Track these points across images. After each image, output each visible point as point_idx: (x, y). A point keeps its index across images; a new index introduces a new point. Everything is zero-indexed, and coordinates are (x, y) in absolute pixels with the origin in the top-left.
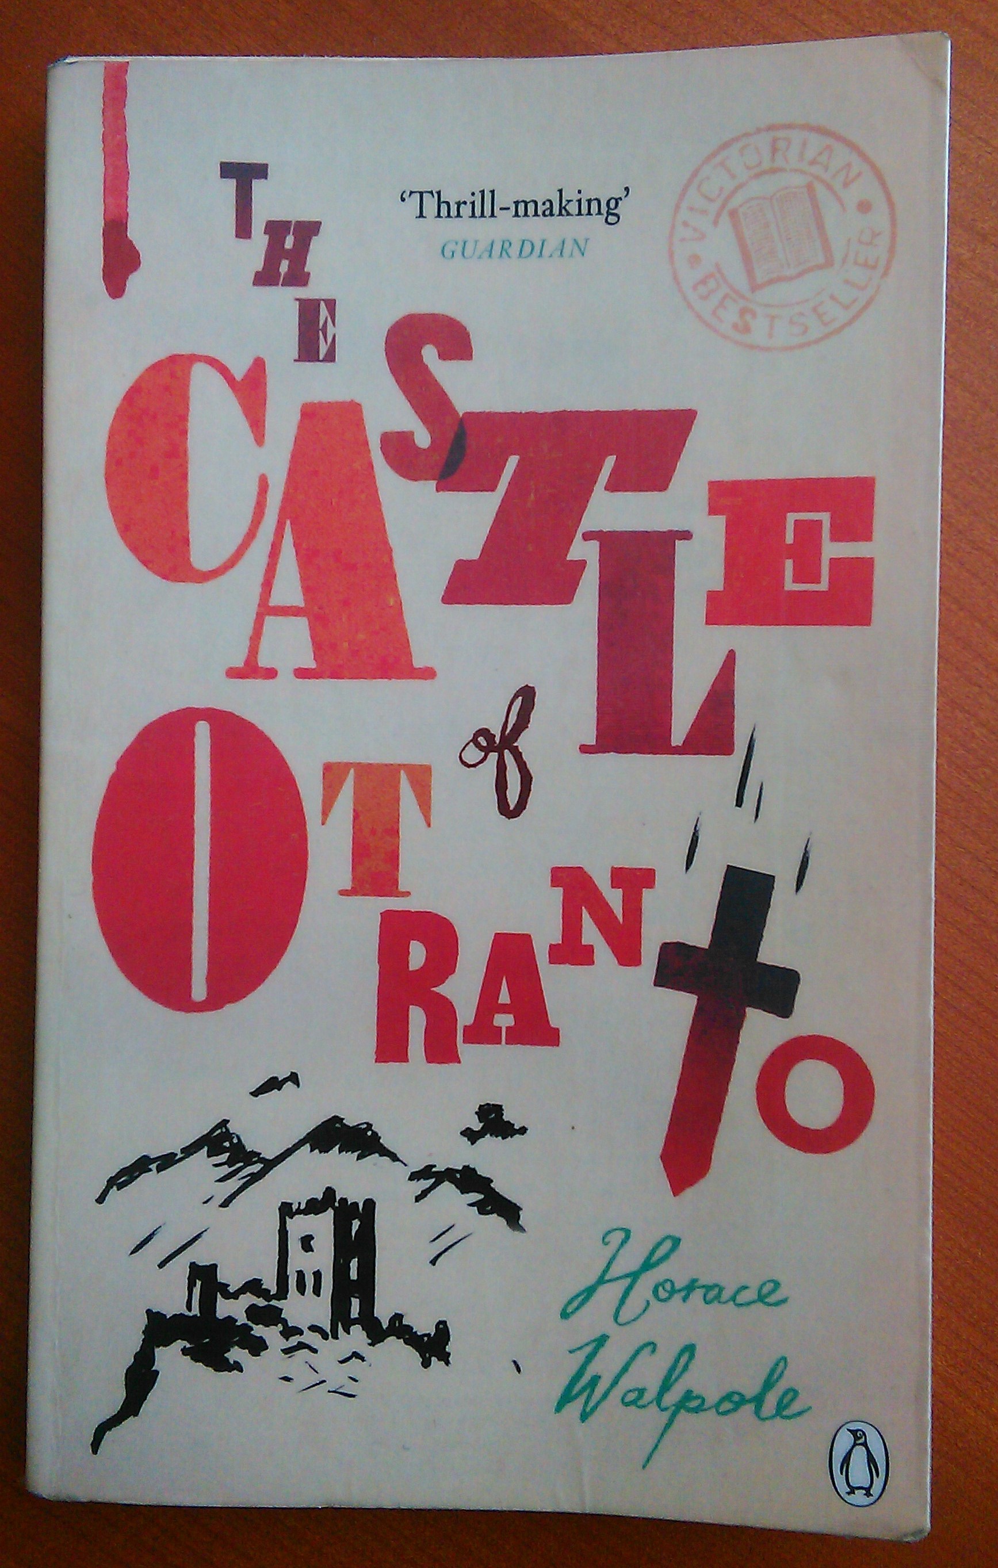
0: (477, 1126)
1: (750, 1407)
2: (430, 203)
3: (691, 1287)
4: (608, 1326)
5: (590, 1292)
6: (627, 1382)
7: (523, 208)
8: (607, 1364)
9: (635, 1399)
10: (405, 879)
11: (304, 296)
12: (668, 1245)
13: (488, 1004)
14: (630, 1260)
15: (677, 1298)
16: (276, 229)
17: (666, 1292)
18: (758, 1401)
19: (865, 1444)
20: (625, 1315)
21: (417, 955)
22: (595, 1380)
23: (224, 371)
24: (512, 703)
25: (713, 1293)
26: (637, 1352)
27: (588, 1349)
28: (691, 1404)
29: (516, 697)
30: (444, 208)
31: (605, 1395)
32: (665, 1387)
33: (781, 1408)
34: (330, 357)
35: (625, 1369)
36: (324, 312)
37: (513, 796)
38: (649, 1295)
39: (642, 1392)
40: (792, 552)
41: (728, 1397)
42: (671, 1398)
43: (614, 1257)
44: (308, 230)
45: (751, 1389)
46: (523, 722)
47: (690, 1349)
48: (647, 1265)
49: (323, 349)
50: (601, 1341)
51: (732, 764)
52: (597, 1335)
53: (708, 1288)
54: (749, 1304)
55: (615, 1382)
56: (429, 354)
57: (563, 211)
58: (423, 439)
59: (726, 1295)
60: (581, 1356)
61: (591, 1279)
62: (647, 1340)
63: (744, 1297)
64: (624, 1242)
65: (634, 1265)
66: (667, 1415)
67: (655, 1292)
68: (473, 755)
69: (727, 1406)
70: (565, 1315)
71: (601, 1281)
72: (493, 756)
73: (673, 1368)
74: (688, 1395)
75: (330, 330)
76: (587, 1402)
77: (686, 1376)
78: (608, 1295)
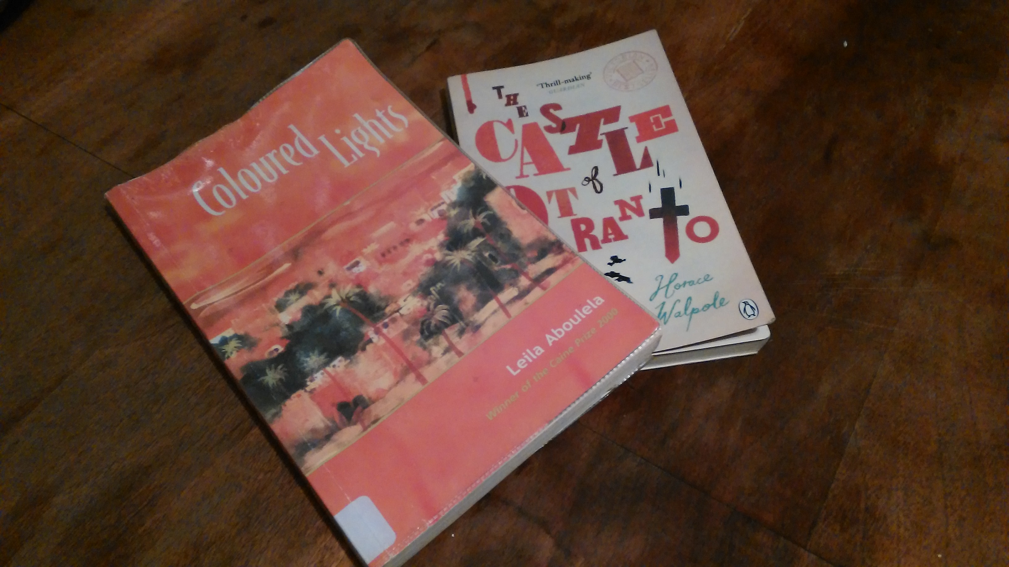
0: (612, 262)
1: (712, 307)
2: (544, 86)
3: (685, 284)
4: (663, 299)
5: (656, 293)
6: (675, 311)
7: (566, 82)
8: (667, 309)
9: (679, 315)
10: (575, 211)
11: (518, 106)
12: (675, 275)
13: (606, 234)
14: (665, 282)
15: (682, 288)
16: (508, 97)
17: (678, 287)
18: (714, 304)
19: (748, 304)
20: (668, 295)
21: (583, 227)
22: (665, 314)
23: (502, 122)
24: (592, 170)
25: (691, 283)
26: (675, 304)
27: (661, 306)
28: (694, 311)
29: (593, 169)
30: (548, 86)
31: (669, 317)
32: (686, 309)
33: (721, 304)
34: (527, 115)
35: (673, 308)
36: (523, 108)
37: (599, 188)
38: (673, 289)
39: (679, 313)
40: (654, 123)
41: (705, 306)
42: (689, 311)
43: (660, 282)
44: (516, 95)
45: (711, 302)
46: (596, 173)
47: (690, 298)
48: (670, 282)
49: (525, 115)
50: (664, 303)
51: (654, 169)
52: (662, 302)
53: (689, 282)
54: (702, 282)
55: (671, 312)
56: (552, 111)
57: (577, 80)
58: (554, 125)
59: (695, 282)
60: (659, 309)
61: (656, 289)
62: (676, 300)
63: (700, 281)
64: (662, 278)
65: (667, 283)
66: (689, 317)
67: (675, 287)
68: (586, 183)
69: (705, 308)
70: (651, 300)
71: (659, 289)
72: (591, 182)
73: (686, 305)
74: (693, 310)
75: (526, 111)
76: (664, 320)
77: (691, 305)
78: (662, 292)
